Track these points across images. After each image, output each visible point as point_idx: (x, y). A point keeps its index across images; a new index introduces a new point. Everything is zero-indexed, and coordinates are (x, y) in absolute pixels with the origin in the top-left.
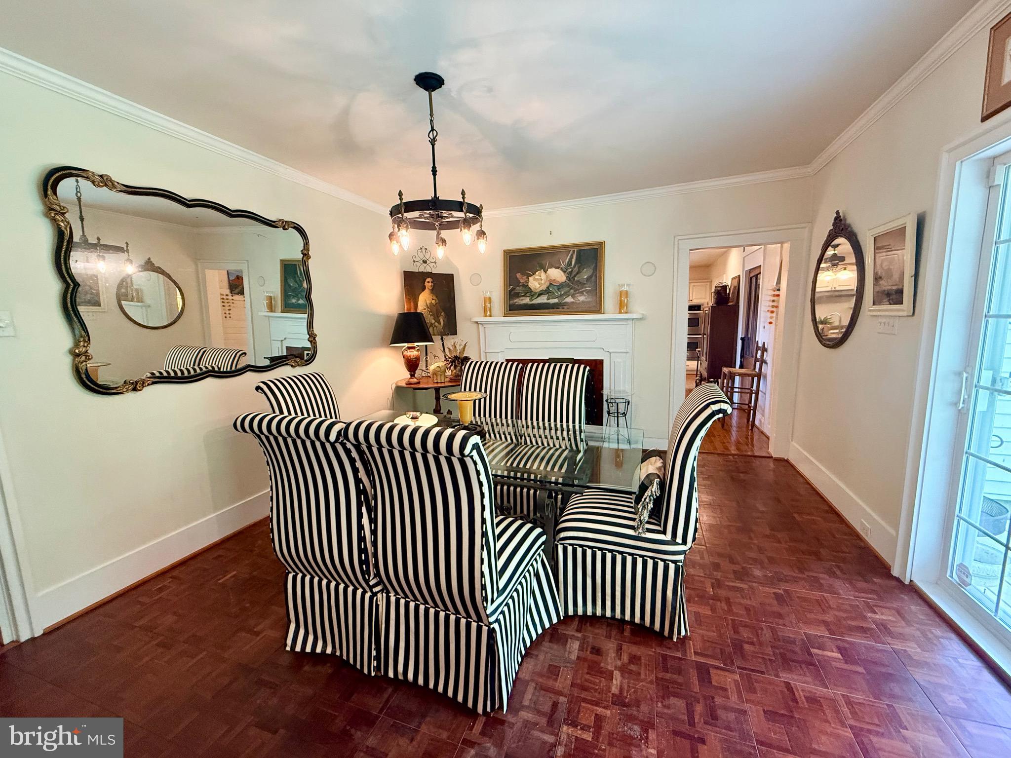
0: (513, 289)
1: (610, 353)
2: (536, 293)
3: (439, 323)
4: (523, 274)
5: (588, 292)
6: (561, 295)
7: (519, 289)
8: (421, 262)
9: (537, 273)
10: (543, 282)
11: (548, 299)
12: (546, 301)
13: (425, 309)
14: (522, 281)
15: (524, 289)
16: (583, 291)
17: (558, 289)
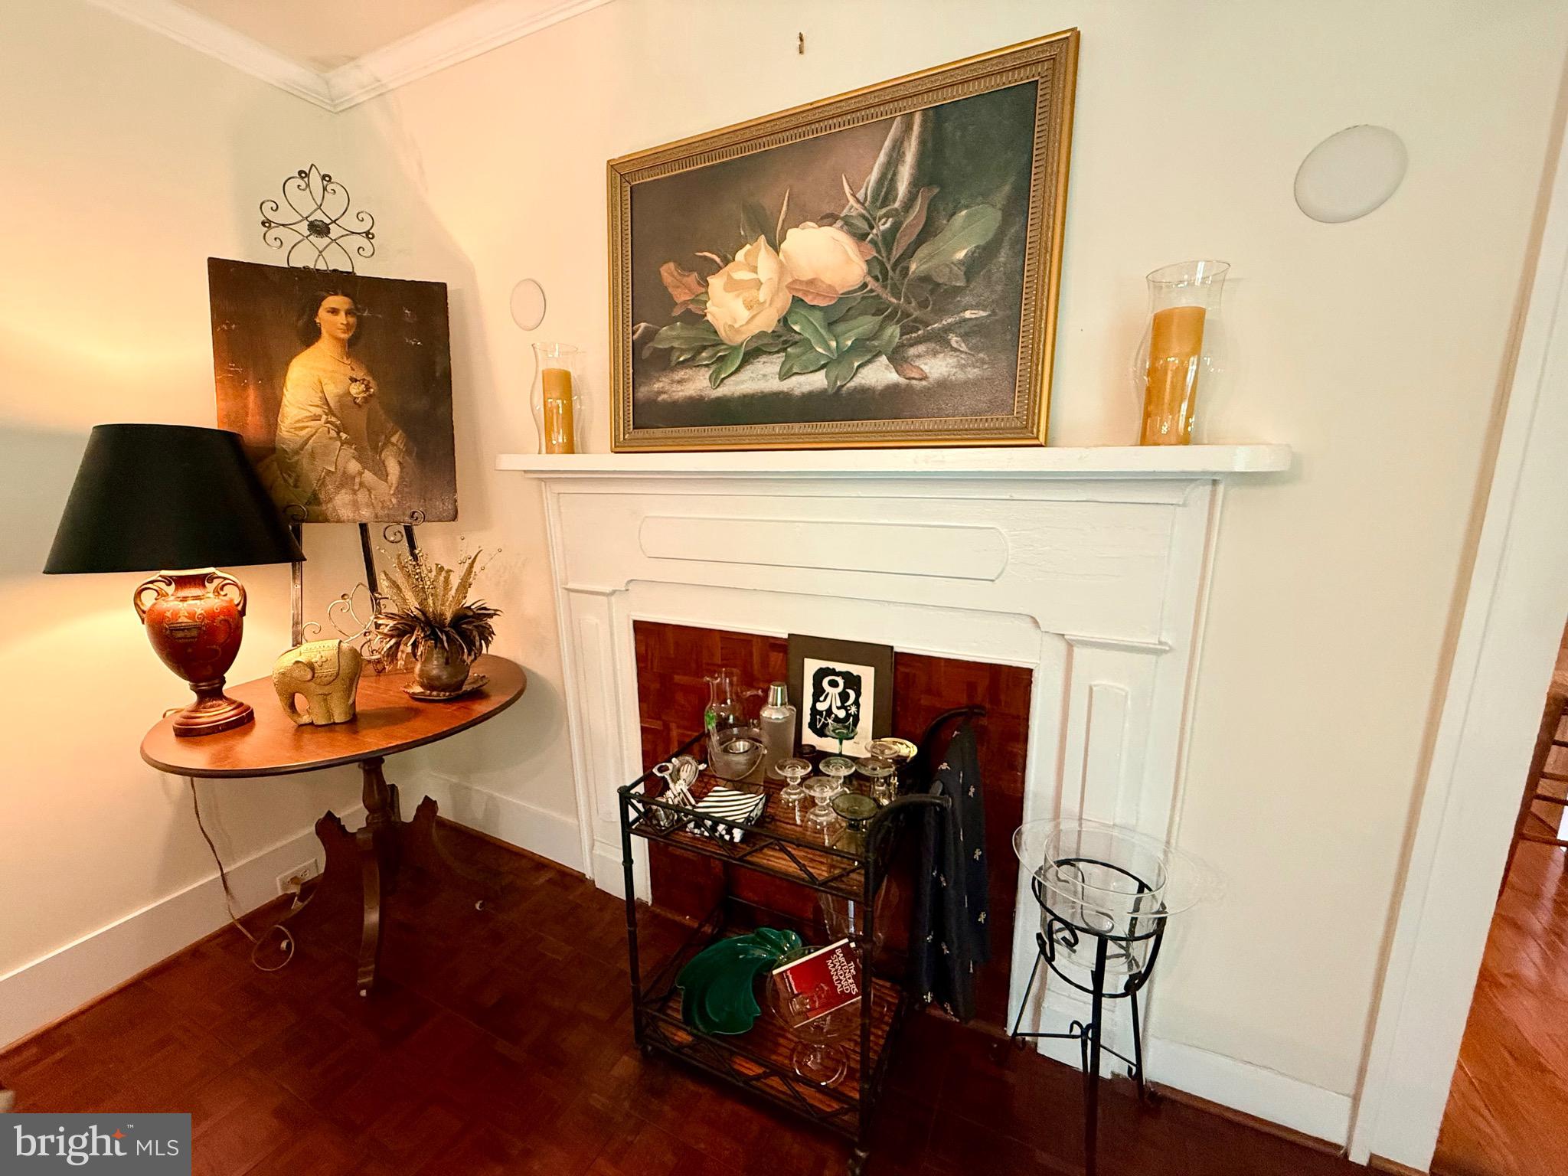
0: (649, 336)
1: (1070, 645)
2: (735, 349)
3: (383, 474)
4: (685, 267)
5: (972, 331)
6: (843, 355)
7: (670, 336)
8: (303, 228)
9: (740, 256)
10: (763, 295)
11: (784, 375)
12: (774, 385)
13: (317, 418)
14: (681, 296)
15: (685, 333)
16: (948, 329)
17: (830, 325)
